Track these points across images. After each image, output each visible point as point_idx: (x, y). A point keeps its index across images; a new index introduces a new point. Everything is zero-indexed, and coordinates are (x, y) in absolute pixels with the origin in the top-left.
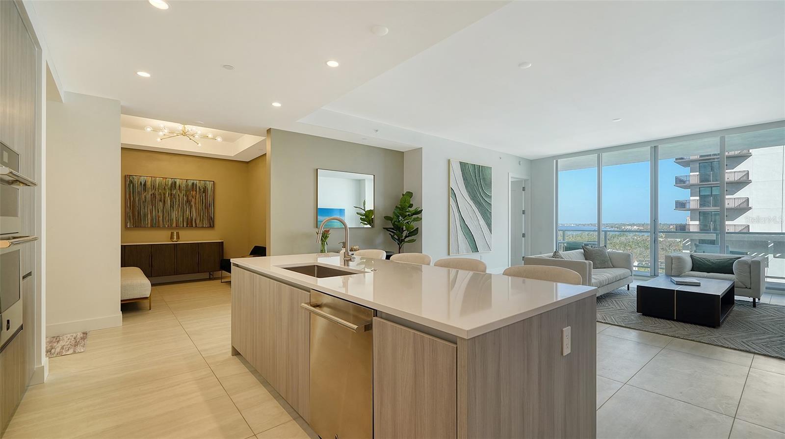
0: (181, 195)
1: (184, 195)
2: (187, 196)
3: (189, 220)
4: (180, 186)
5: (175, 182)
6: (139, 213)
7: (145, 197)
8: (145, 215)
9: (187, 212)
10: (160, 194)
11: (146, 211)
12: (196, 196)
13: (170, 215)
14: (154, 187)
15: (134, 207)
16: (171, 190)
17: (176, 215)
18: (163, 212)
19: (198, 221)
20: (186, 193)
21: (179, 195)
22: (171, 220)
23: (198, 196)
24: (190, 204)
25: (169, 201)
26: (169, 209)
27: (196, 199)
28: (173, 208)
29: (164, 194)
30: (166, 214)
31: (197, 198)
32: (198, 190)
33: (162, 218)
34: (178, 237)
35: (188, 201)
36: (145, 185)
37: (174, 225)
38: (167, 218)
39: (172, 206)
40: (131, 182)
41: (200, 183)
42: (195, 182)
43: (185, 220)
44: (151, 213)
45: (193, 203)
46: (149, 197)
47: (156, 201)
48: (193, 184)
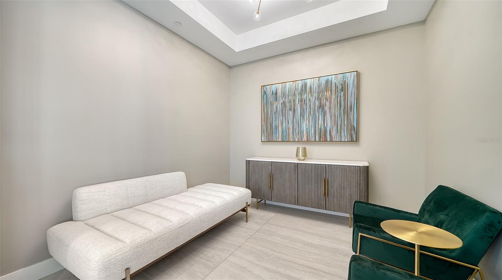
0: (313, 100)
1: (315, 98)
2: (319, 99)
3: (323, 132)
4: (311, 88)
5: (306, 84)
6: (271, 126)
7: (277, 107)
8: (276, 128)
9: (320, 121)
10: (290, 102)
11: (277, 122)
12: (331, 98)
13: (300, 126)
14: (284, 95)
15: (267, 119)
16: (301, 94)
17: (306, 125)
18: (293, 123)
19: (334, 133)
20: (319, 95)
21: (310, 100)
22: (301, 132)
23: (333, 97)
24: (323, 109)
25: (299, 108)
26: (299, 118)
27: (331, 102)
28: (304, 117)
29: (294, 101)
30: (296, 126)
31: (332, 100)
32: (333, 88)
33: (292, 130)
34: (305, 154)
35: (321, 107)
36: (276, 94)
37: (305, 139)
38: (297, 130)
39: (302, 115)
40: (265, 93)
41: (336, 78)
42: (330, 78)
43: (317, 132)
44: (282, 124)
45: (327, 109)
46: (279, 106)
47: (286, 110)
48: (327, 81)
